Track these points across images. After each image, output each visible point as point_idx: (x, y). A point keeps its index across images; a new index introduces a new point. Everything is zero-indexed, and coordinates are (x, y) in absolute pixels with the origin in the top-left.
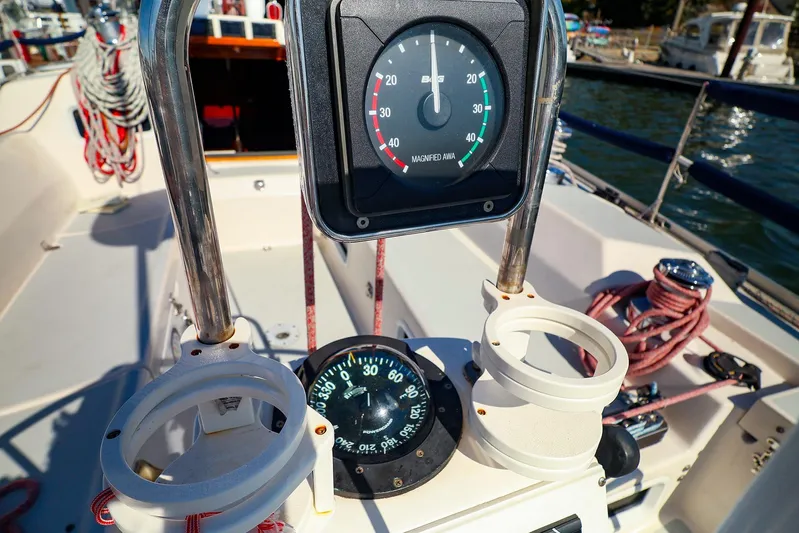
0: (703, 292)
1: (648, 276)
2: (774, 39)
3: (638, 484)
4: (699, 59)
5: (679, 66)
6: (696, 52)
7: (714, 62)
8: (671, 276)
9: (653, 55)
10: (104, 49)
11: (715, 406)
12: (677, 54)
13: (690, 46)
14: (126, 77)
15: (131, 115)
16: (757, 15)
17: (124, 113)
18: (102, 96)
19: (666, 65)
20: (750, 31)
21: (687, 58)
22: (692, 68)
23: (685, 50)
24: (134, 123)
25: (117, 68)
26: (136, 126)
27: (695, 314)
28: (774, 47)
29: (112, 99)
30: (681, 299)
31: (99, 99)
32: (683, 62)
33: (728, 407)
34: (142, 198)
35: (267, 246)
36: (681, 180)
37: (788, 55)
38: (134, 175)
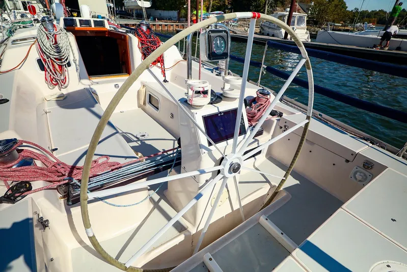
0: (269, 96)
1: (255, 96)
2: (301, 23)
3: (258, 144)
4: (276, 32)
5: (268, 35)
6: (274, 29)
7: (281, 33)
8: (260, 93)
9: (258, 30)
10: (50, 34)
11: (273, 121)
12: (267, 30)
13: (271, 26)
14: (60, 45)
15: (63, 60)
16: (294, 13)
17: (60, 60)
18: (52, 53)
19: (263, 34)
20: (292, 20)
21: (270, 31)
22: (273, 36)
23: (270, 28)
24: (64, 64)
25: (56, 42)
26: (65, 65)
27: (268, 102)
28: (302, 26)
29: (56, 54)
30: (264, 99)
31: (50, 54)
32: (270, 33)
33: (276, 121)
34: (69, 94)
35: (122, 111)
36: (265, 73)
37: (307, 29)
38: (66, 85)
